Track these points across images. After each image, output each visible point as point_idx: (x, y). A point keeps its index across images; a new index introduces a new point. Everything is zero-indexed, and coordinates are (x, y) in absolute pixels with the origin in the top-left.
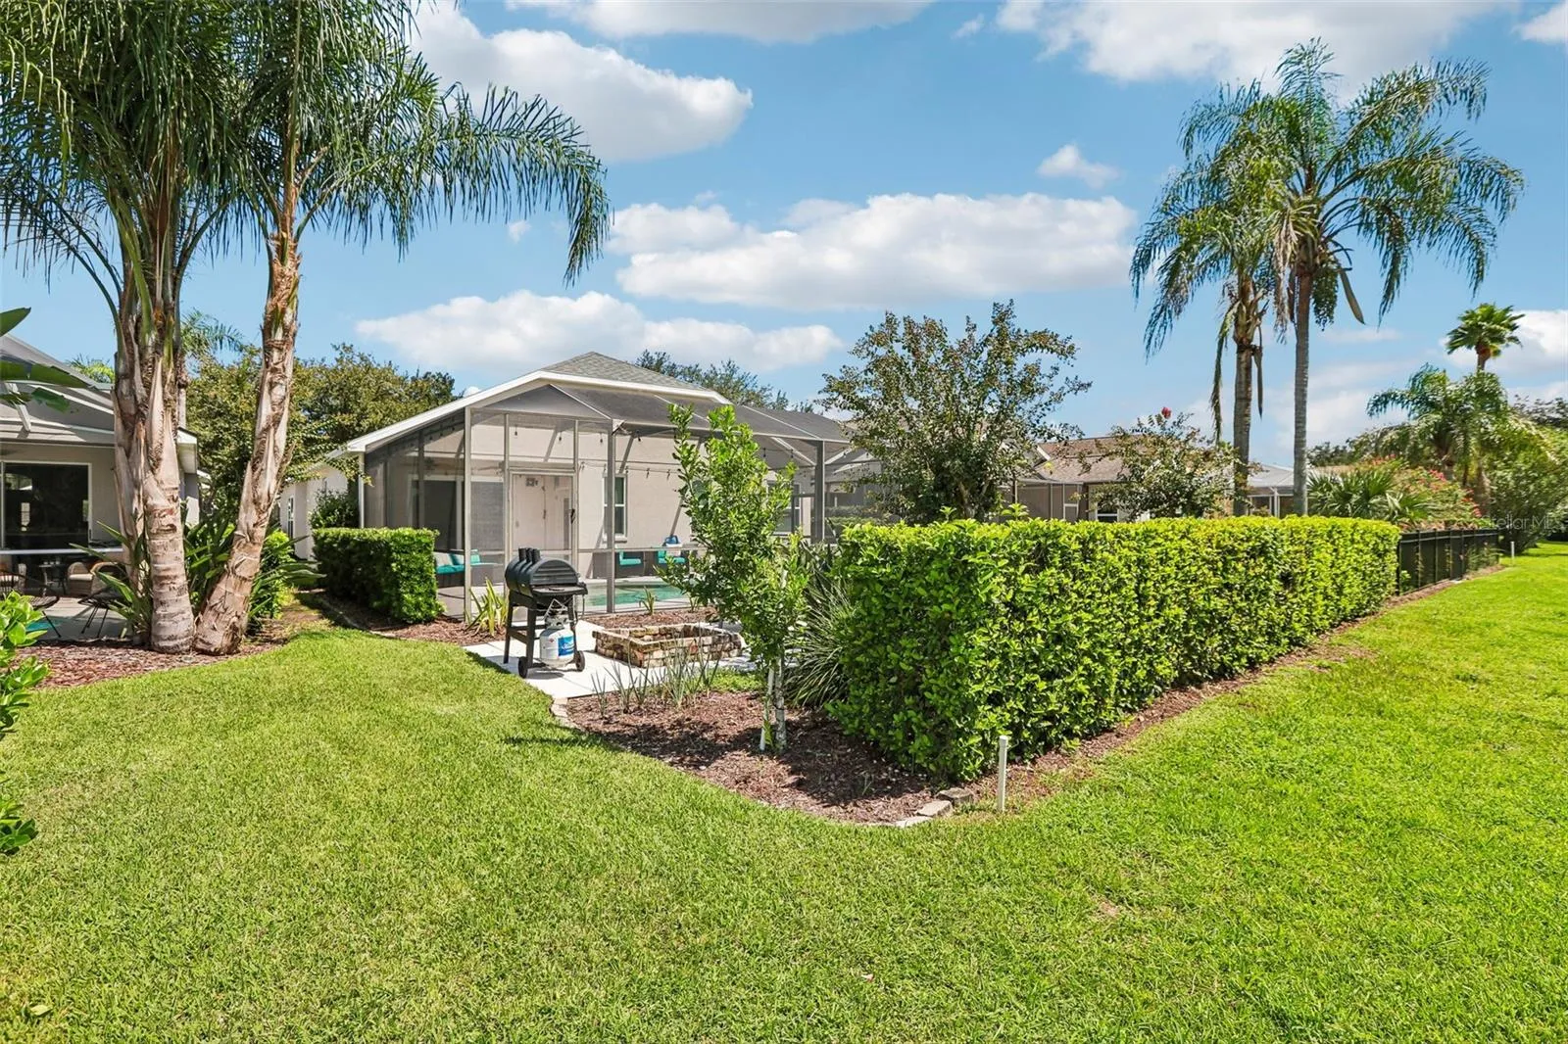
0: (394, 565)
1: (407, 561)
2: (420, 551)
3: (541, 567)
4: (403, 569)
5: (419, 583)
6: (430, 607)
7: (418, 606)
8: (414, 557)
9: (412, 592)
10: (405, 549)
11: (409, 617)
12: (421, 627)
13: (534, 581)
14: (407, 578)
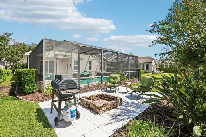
0: (22, 79)
1: (27, 77)
2: (30, 75)
3: (63, 83)
4: (25, 80)
5: (30, 83)
6: (34, 89)
7: (30, 89)
8: (29, 76)
9: (28, 86)
10: (25, 74)
11: (27, 92)
12: (31, 95)
13: (60, 88)
14: (27, 82)
